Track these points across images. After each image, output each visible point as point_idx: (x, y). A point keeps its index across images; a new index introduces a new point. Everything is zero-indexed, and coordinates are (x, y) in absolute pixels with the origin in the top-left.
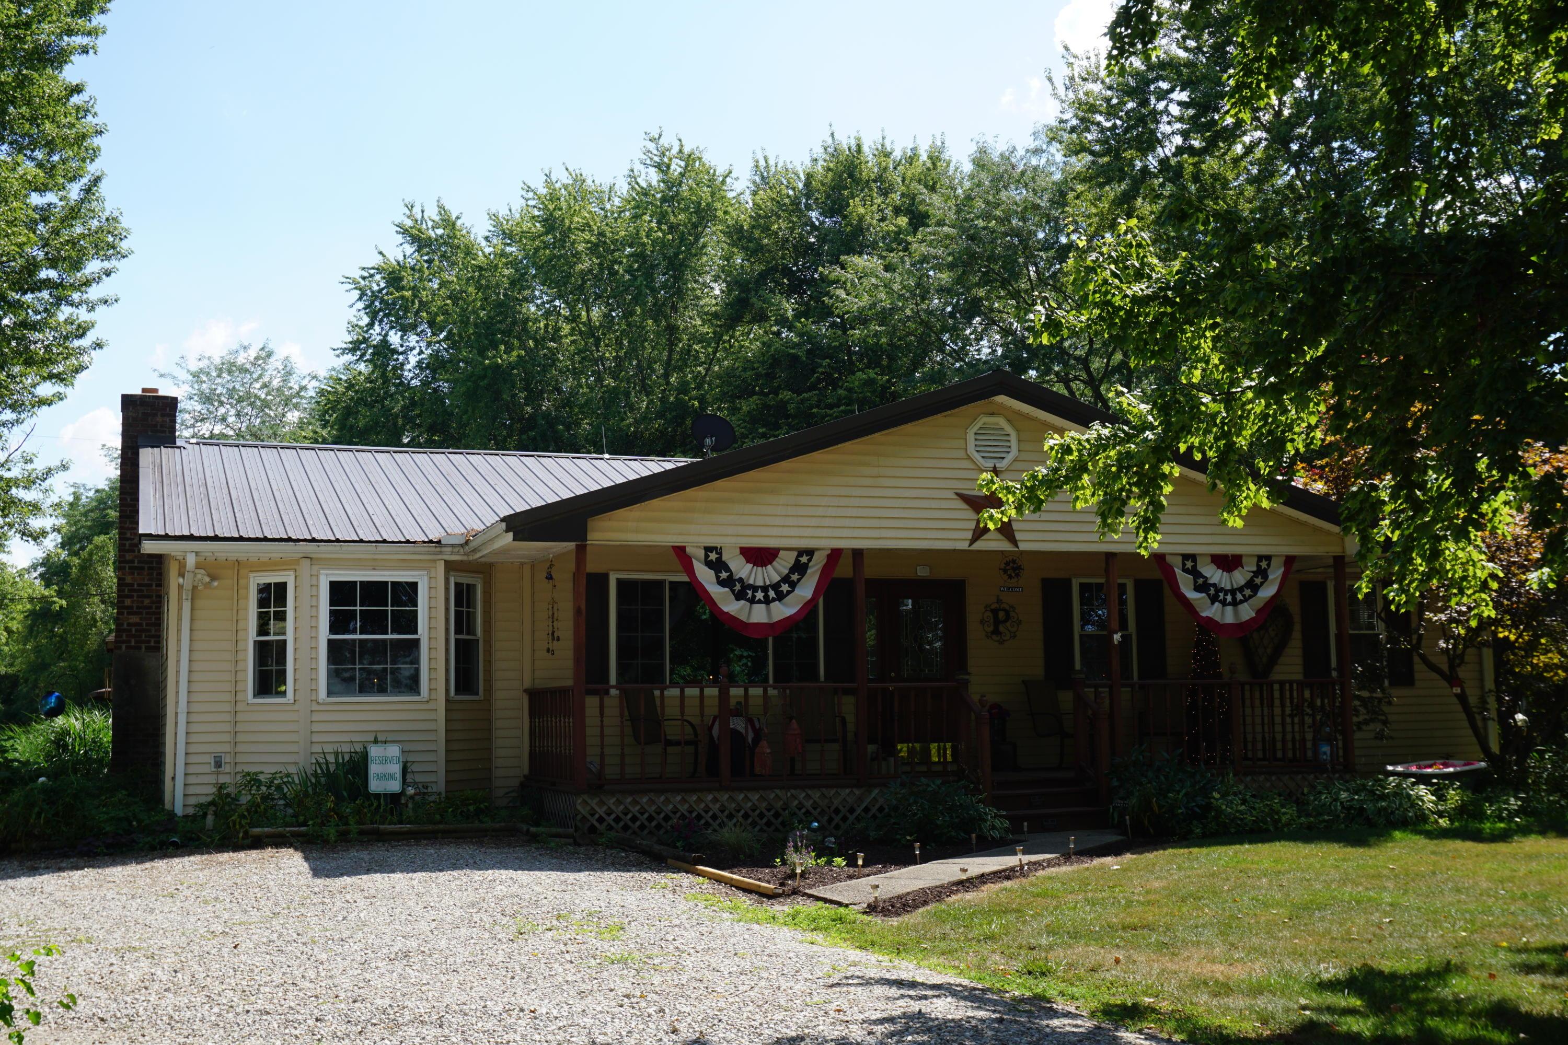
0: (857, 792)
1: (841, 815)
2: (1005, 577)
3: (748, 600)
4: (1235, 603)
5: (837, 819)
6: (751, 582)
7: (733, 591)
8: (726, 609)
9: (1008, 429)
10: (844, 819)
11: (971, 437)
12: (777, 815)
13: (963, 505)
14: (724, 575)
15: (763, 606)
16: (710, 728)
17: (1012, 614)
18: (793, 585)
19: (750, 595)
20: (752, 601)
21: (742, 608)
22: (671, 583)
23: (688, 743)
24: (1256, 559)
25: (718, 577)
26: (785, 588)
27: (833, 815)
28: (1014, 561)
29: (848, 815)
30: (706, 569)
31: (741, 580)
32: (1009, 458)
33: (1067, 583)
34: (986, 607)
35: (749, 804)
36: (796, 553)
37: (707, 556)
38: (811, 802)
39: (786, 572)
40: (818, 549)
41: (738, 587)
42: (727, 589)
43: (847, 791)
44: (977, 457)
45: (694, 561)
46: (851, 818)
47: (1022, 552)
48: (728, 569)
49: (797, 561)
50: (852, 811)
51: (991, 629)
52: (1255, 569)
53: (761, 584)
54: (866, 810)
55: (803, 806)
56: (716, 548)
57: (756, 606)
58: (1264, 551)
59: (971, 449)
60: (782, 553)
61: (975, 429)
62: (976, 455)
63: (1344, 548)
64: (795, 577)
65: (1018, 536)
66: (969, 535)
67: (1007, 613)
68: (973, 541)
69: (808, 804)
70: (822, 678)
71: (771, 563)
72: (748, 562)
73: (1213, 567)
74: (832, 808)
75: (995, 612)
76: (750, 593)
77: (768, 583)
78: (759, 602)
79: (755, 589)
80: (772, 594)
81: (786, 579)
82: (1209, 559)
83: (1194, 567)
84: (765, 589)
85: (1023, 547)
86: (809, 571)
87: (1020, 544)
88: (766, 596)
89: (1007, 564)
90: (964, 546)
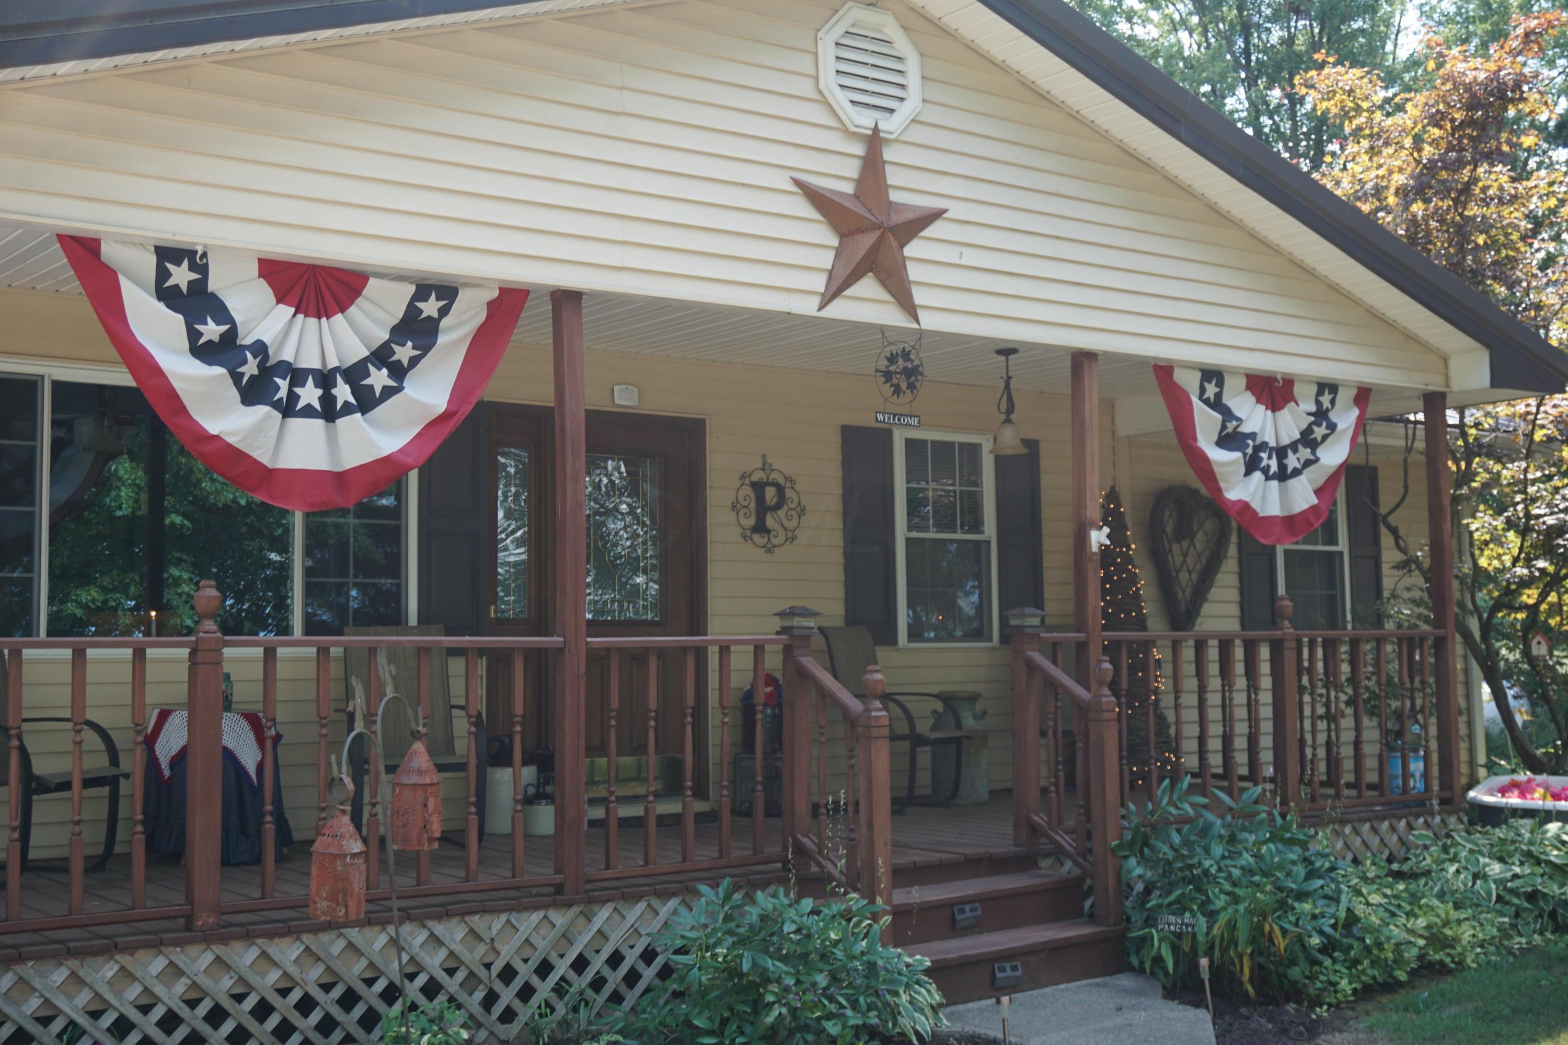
0: (560, 918)
1: (517, 984)
2: (888, 390)
3: (276, 405)
4: (1283, 475)
5: (507, 995)
6: (287, 355)
7: (236, 377)
8: (212, 427)
9: (902, 45)
10: (526, 993)
11: (827, 52)
12: (349, 1000)
13: (806, 210)
14: (211, 330)
15: (319, 423)
16: (150, 741)
17: (789, 493)
18: (399, 372)
19: (283, 393)
20: (288, 409)
21: (259, 428)
22: (59, 387)
23: (90, 782)
24: (1314, 389)
25: (194, 335)
26: (379, 378)
27: (498, 986)
28: (906, 355)
29: (535, 981)
30: (161, 306)
31: (260, 348)
32: (904, 112)
33: (886, 436)
34: (743, 477)
35: (274, 976)
36: (412, 289)
37: (162, 274)
38: (442, 954)
39: (386, 336)
40: (465, 285)
41: (250, 368)
42: (219, 371)
43: (536, 916)
44: (841, 99)
45: (124, 282)
46: (544, 989)
47: (922, 334)
48: (221, 313)
49: (412, 311)
50: (544, 969)
51: (752, 521)
52: (1313, 408)
53: (316, 364)
54: (580, 964)
55: (421, 969)
56: (190, 254)
57: (296, 423)
58: (1329, 371)
59: (829, 81)
60: (372, 282)
61: (836, 33)
62: (839, 93)
63: (1447, 377)
64: (404, 353)
65: (919, 296)
66: (819, 283)
67: (780, 490)
68: (827, 299)
69: (434, 961)
70: (413, 620)
71: (343, 310)
72: (281, 299)
73: (1250, 398)
74: (496, 968)
75: (759, 488)
76: (283, 384)
77: (333, 363)
78: (309, 412)
79: (297, 376)
80: (343, 393)
81: (381, 356)
82: (1243, 382)
83: (1219, 395)
84: (325, 379)
85: (929, 321)
86: (442, 339)
87: (921, 314)
88: (328, 400)
89: (892, 359)
90: (808, 307)
